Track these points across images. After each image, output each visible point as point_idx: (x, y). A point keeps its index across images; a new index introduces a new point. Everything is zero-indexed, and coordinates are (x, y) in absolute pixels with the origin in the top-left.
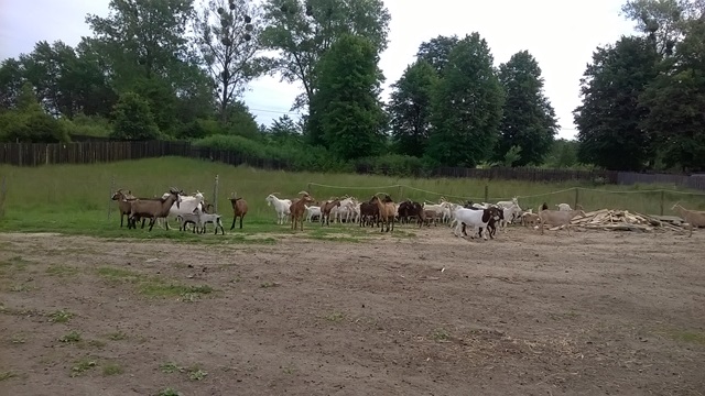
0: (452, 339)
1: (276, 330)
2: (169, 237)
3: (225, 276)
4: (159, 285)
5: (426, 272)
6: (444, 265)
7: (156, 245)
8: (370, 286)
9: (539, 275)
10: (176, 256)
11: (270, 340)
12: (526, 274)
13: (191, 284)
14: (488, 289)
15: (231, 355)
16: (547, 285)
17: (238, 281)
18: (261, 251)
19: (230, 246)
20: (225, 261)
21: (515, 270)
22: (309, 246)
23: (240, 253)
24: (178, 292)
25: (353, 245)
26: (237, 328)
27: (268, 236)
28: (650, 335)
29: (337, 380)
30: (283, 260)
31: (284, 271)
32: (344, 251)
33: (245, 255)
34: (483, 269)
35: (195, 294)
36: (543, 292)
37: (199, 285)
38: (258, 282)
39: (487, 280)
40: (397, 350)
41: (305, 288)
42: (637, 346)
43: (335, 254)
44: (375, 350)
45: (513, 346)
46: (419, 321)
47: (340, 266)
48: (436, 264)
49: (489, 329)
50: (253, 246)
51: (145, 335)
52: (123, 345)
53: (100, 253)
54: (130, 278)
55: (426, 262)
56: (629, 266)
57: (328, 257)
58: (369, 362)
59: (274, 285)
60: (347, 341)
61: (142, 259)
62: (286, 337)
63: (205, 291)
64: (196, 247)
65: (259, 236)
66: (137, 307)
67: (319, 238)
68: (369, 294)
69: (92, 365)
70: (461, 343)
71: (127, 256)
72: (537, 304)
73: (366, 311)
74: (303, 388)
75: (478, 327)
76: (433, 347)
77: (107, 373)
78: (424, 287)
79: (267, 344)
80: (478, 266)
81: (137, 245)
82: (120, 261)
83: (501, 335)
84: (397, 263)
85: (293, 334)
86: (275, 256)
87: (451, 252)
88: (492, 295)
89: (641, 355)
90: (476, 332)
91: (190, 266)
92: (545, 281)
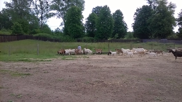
0: (90, 83)
1: (45, 84)
2: (23, 61)
3: (35, 70)
4: (16, 74)
5: (89, 67)
6: (94, 65)
7: (19, 63)
8: (73, 71)
10: (23, 66)
12: (114, 66)
13: (24, 73)
14: (103, 70)
15: (30, 91)
16: (119, 68)
17: (38, 71)
18: (47, 63)
19: (39, 62)
20: (37, 66)
21: (112, 65)
22: (60, 61)
23: (41, 64)
24: (21, 75)
25: (72, 61)
26: (34, 84)
27: (50, 59)
28: (140, 80)
29: (57, 96)
30: (52, 65)
31: (51, 68)
32: (69, 62)
33: (42, 65)
34: (104, 65)
35: (25, 76)
36: (117, 70)
37: (27, 73)
38: (44, 71)
39: (104, 68)
40: (75, 87)
41: (56, 72)
42: (136, 83)
43: (66, 63)
44: (70, 87)
45: (105, 84)
46: (84, 79)
47: (67, 66)
48: (92, 64)
49: (101, 80)
50: (45, 62)
51: (9, 87)
52: (2, 90)
53: (3, 66)
54: (9, 72)
55: (90, 64)
56: (140, 63)
57: (64, 64)
58: (67, 90)
59: (48, 72)
60: (63, 86)
61: (14, 67)
62: (47, 85)
63: (28, 75)
64: (30, 63)
65: (48, 59)
66: (9, 79)
67: (64, 59)
68: (72, 73)
70: (93, 84)
71: (10, 66)
72: (115, 73)
73: (70, 77)
74: (47, 98)
75: (98, 80)
76: (85, 86)
78: (87, 71)
79: (41, 87)
80: (103, 65)
81: (14, 63)
82: (8, 68)
83: (103, 81)
84: (82, 65)
85: (49, 85)
86: (50, 64)
87: (97, 61)
88: (104, 72)
89: (137, 85)
90: (97, 81)
91: (26, 68)
92: (118, 67)
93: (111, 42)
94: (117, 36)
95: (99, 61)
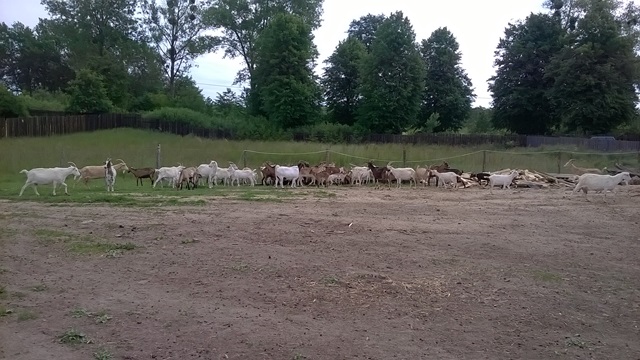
0: (340, 283)
1: (186, 279)
2: (108, 201)
3: (151, 234)
4: (89, 244)
5: (335, 227)
6: (352, 220)
7: (94, 209)
8: (281, 240)
9: (434, 227)
10: (111, 218)
11: (176, 288)
12: (423, 226)
13: (115, 242)
14: (385, 241)
15: (137, 302)
16: (439, 236)
17: (161, 238)
18: (190, 212)
19: (163, 208)
20: (155, 221)
21: (414, 224)
22: (235, 207)
23: (171, 214)
24: (103, 250)
25: (275, 205)
26: (150, 279)
27: (201, 198)
28: (514, 276)
29: (227, 320)
30: (208, 219)
31: (206, 229)
32: (265, 210)
33: (174, 216)
34: (386, 224)
35: (119, 251)
36: (433, 242)
37: (124, 243)
38: (181, 239)
39: (387, 233)
40: (288, 294)
42: (499, 285)
43: (257, 213)
44: (270, 295)
45: (391, 288)
46: (317, 269)
47: (258, 224)
48: (345, 220)
49: (376, 274)
50: (182, 208)
51: (65, 287)
52: (44, 296)
53: (42, 217)
54: (63, 238)
55: (338, 218)
56: (516, 217)
57: (249, 216)
58: (261, 304)
59: (194, 241)
60: (246, 288)
61: (78, 221)
62: (193, 285)
63: (129, 248)
64: (131, 209)
65: (193, 198)
66: (64, 263)
67: (247, 199)
68: (278, 247)
69: (10, 313)
70: (348, 287)
71: (66, 219)
72: (425, 252)
73: (272, 261)
74: (195, 327)
75: (367, 272)
76: (321, 290)
77: (21, 319)
78: (329, 240)
79: (173, 291)
80: (383, 221)
81: (78, 209)
82: (58, 223)
83: (384, 278)
84: (311, 220)
85: (199, 283)
86: (202, 216)
87: (363, 209)
88: (388, 245)
89: (501, 293)
90: (363, 277)
91: (121, 227)
92: (438, 232)
93: (415, 143)
94: (437, 124)
95: (368, 209)
